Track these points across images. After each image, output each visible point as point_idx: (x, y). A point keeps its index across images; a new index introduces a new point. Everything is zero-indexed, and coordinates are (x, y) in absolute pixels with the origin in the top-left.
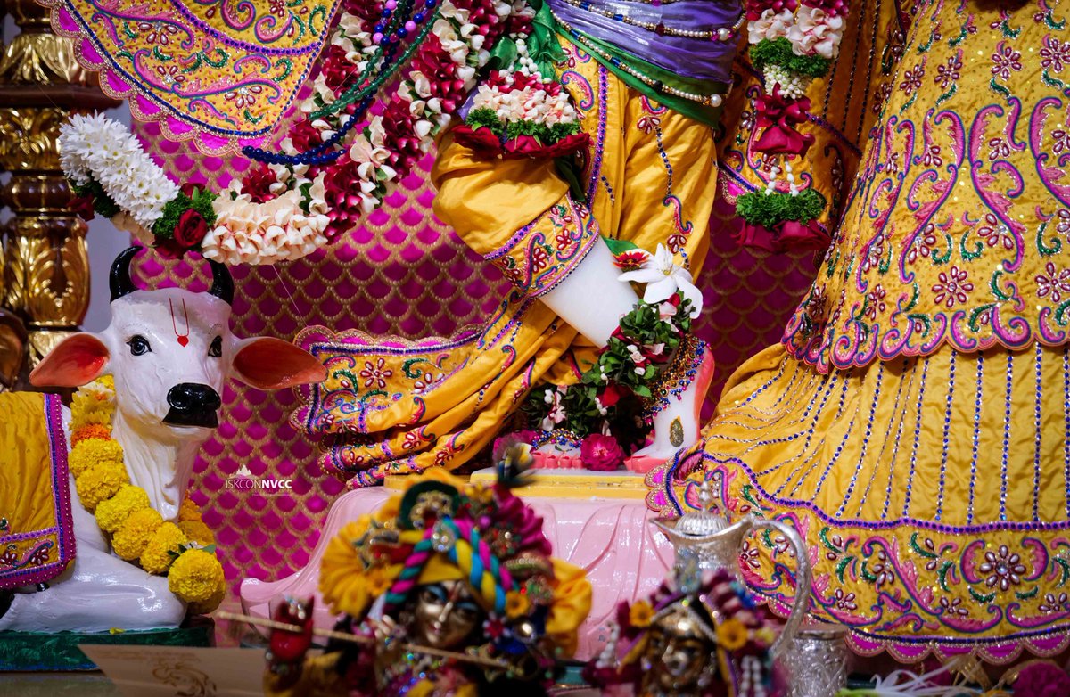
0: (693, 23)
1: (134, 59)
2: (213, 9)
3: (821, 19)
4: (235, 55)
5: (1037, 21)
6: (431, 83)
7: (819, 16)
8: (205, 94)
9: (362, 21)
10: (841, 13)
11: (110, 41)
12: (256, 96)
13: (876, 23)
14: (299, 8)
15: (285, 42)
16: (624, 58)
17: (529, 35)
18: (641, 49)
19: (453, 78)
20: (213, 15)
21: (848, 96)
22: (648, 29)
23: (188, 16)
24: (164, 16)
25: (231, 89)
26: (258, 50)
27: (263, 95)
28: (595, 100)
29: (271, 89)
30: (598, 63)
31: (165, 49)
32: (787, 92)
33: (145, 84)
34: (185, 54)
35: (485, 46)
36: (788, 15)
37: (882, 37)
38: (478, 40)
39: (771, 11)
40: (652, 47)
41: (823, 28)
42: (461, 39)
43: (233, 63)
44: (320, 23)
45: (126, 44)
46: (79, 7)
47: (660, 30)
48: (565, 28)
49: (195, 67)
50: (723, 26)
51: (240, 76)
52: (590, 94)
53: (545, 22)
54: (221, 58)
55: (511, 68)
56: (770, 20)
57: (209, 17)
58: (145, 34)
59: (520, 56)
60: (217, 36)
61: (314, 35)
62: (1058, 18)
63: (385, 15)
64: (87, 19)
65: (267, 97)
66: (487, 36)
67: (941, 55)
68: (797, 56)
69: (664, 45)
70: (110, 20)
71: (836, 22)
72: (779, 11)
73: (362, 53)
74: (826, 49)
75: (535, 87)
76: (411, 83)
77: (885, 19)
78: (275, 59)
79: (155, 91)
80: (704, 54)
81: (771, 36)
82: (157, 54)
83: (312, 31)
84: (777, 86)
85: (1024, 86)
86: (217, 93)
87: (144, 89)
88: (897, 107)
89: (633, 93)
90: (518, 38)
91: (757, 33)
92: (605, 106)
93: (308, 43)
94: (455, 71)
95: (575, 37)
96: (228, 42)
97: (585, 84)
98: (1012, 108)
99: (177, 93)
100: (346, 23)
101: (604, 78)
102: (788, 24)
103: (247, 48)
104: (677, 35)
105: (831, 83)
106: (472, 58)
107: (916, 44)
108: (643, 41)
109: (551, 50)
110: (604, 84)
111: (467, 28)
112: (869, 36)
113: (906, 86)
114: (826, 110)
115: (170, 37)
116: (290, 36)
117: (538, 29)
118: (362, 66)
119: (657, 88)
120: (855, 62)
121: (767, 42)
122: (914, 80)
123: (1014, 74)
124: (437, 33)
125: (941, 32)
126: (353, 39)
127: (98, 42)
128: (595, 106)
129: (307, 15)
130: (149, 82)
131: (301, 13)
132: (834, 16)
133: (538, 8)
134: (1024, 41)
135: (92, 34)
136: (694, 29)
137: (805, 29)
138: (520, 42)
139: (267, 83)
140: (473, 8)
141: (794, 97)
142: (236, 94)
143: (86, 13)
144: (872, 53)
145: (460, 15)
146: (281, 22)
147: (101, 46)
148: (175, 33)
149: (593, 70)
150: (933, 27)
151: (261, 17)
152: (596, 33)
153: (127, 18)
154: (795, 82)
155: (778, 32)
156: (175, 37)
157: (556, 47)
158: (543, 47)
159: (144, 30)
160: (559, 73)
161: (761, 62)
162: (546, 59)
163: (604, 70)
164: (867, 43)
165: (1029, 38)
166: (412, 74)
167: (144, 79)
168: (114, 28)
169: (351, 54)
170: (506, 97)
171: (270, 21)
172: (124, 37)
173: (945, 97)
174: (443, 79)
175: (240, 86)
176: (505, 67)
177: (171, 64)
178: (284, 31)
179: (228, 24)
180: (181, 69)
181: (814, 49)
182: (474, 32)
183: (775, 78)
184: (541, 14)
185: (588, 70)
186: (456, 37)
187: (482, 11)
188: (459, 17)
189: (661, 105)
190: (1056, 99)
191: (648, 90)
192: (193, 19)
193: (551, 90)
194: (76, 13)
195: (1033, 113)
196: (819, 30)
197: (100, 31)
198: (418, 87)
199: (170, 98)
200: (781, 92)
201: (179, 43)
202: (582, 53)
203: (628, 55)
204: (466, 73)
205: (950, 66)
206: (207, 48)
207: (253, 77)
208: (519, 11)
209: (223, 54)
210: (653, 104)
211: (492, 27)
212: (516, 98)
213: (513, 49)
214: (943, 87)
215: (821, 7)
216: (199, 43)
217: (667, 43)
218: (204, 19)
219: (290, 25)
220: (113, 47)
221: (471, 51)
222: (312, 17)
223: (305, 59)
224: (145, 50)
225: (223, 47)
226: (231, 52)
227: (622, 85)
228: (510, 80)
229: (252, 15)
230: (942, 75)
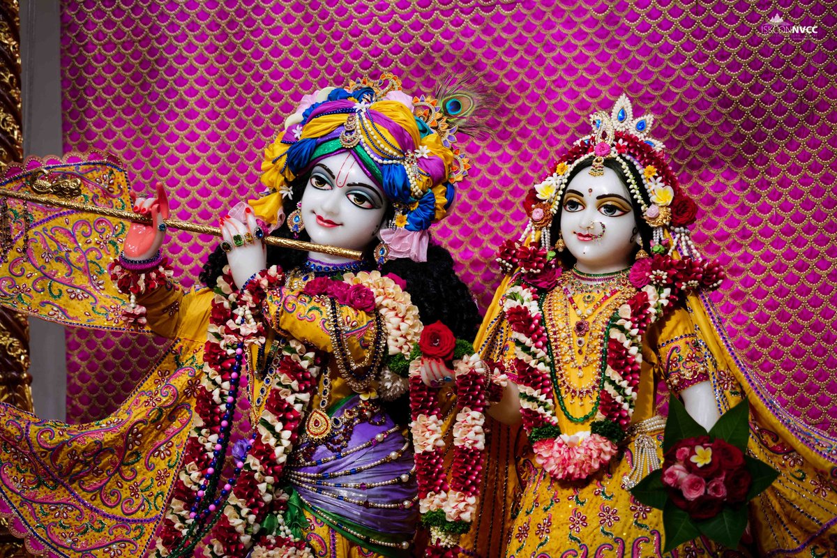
0: (388, 499)
1: (47, 529)
2: (95, 495)
3: (462, 499)
4: (110, 524)
5: (596, 495)
6: (224, 546)
7: (462, 496)
8: (91, 549)
9: (183, 504)
10: (474, 494)
11: (31, 518)
12: (122, 549)
13: (506, 489)
14: (148, 493)
15: (140, 515)
16: (345, 523)
17: (286, 511)
18: (355, 517)
19: (238, 542)
20: (95, 499)
21: (490, 536)
22: (359, 504)
23: (79, 500)
24: (65, 501)
25: (107, 546)
26: (123, 520)
27: (127, 549)
28: (328, 550)
29: (132, 545)
30: (329, 527)
31: (66, 522)
32: (444, 544)
33: (53, 545)
34: (78, 524)
35: (256, 521)
36: (443, 494)
37: (510, 497)
38: (252, 518)
39: (433, 493)
40: (362, 516)
41: (464, 503)
42: (242, 518)
43: (108, 529)
44: (160, 502)
45: (42, 520)
46: (11, 497)
47: (366, 505)
48: (308, 506)
49: (85, 532)
50: (407, 499)
51: (112, 537)
52: (324, 547)
53: (295, 503)
54: (100, 526)
55: (274, 533)
56: (432, 499)
57: (93, 500)
58: (53, 513)
59: (280, 525)
60: (98, 512)
61: (157, 510)
62: (609, 492)
63: (197, 501)
64: (16, 505)
65: (129, 550)
66: (257, 515)
67: (539, 517)
68: (448, 522)
69: (370, 514)
70: (30, 506)
71: (472, 500)
72: (438, 492)
73: (184, 523)
74: (466, 517)
75: (290, 545)
76: (211, 546)
77: (511, 486)
78: (134, 526)
79: (60, 549)
80: (396, 518)
81: (433, 508)
82: (61, 525)
83: (156, 507)
84: (439, 540)
85: (590, 537)
86: (99, 548)
87: (52, 547)
88: (514, 549)
89: (352, 544)
90: (278, 513)
91: (425, 506)
92: (334, 553)
93: (154, 515)
94: (239, 538)
95: (314, 511)
96: (105, 516)
97: (321, 541)
98: (583, 551)
99: (74, 549)
100: (174, 505)
101: (333, 536)
102: (444, 500)
103: (116, 519)
104: (377, 508)
105: (478, 529)
106: (249, 529)
107: (525, 509)
108: (357, 512)
109: (299, 521)
110: (334, 540)
111: (245, 511)
112: (501, 498)
113: (519, 536)
114: (475, 546)
115: (69, 513)
116: (143, 511)
117: (291, 507)
118: (184, 532)
119: (367, 540)
120: (493, 515)
121: (431, 512)
122: (524, 532)
123: (582, 529)
124: (227, 514)
125: (539, 502)
126: (179, 515)
127: (23, 519)
128: (328, 554)
129: (153, 497)
130: (56, 543)
131: (149, 496)
132: (471, 496)
133: (290, 494)
134: (589, 508)
135: (20, 515)
136: (388, 503)
137: (453, 505)
138: (279, 516)
139: (129, 541)
140: (248, 498)
141: (449, 546)
142: (110, 549)
143: (16, 501)
144: (504, 508)
145: (240, 502)
146: (137, 502)
147: (25, 522)
148: (72, 511)
149: (326, 531)
150: (534, 498)
151: (125, 499)
152: (327, 508)
153: (41, 503)
154: (449, 537)
155: (437, 506)
156: (72, 513)
157: (303, 518)
158: (294, 519)
159: (53, 510)
160: (305, 534)
161: (428, 525)
162: (297, 526)
163: (333, 531)
164: (500, 502)
165: (592, 505)
166: (211, 541)
167: (53, 542)
168: (34, 509)
169: (178, 525)
170: (271, 552)
171: (130, 501)
172: (40, 515)
173: (542, 544)
174: (231, 544)
175: (113, 543)
176: (271, 534)
177: (70, 531)
178: (139, 507)
179: (105, 504)
180: (76, 534)
181: (459, 517)
182: (249, 513)
183: (436, 534)
184: (293, 497)
185: (322, 531)
186: (238, 516)
187: (254, 500)
188: (240, 504)
189: (370, 551)
190: (609, 544)
191: (361, 542)
192: (83, 502)
193: (299, 546)
194: (9, 502)
195: (595, 555)
196: (462, 506)
197: (25, 512)
198: (215, 549)
199: (69, 553)
200: (441, 544)
201: (74, 517)
202: (319, 521)
203: (347, 521)
204: (245, 539)
205: (544, 524)
206: (92, 520)
207: (121, 538)
208: (278, 497)
209: (102, 523)
210: (365, 550)
211: (261, 509)
212: (277, 553)
213: (275, 521)
214: (540, 538)
215: (462, 491)
216: (87, 517)
217: (371, 513)
218: (90, 501)
219: (142, 504)
220: (33, 522)
221: (248, 525)
222: (156, 498)
223: (152, 525)
224: (53, 522)
225: (102, 519)
226: (107, 522)
227: (345, 540)
228: (273, 541)
229: (119, 498)
230: (540, 531)
